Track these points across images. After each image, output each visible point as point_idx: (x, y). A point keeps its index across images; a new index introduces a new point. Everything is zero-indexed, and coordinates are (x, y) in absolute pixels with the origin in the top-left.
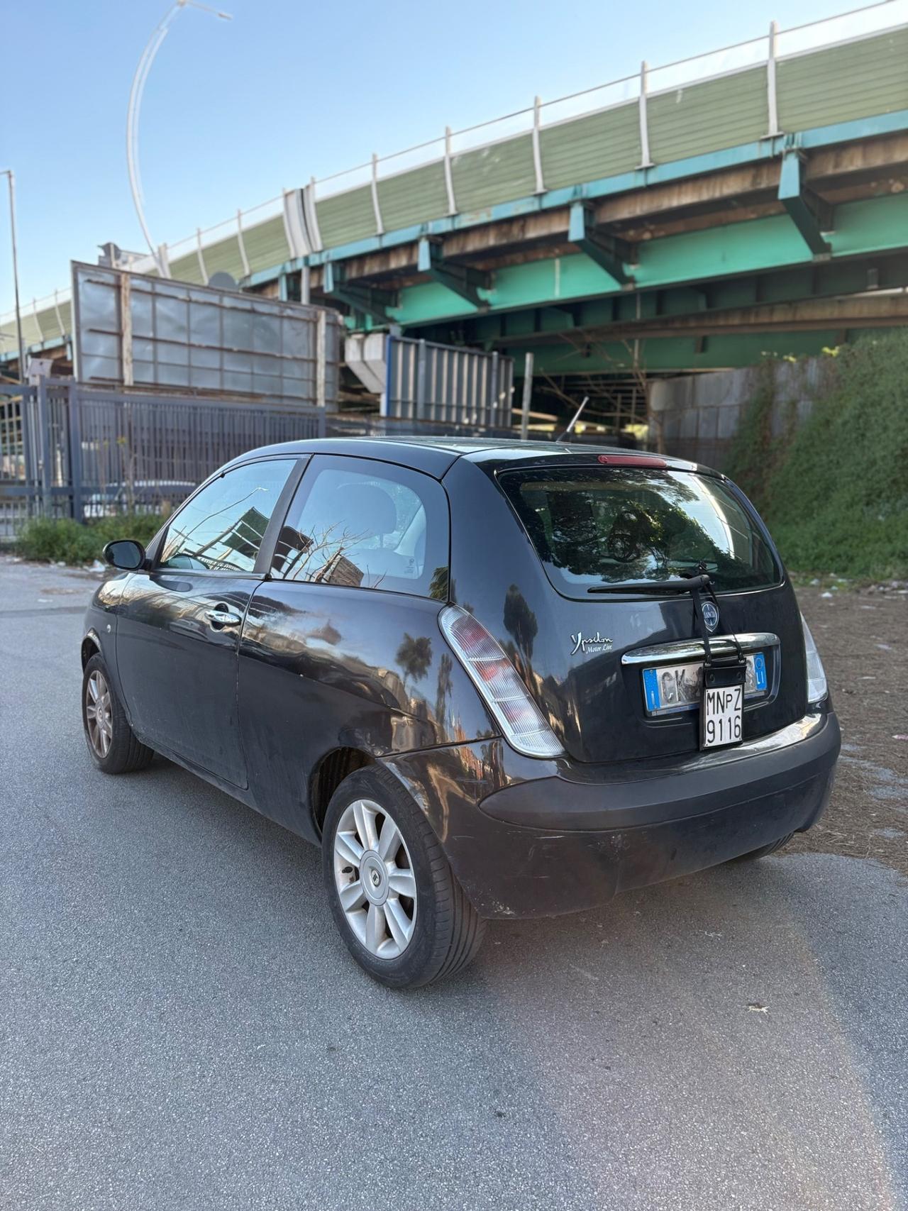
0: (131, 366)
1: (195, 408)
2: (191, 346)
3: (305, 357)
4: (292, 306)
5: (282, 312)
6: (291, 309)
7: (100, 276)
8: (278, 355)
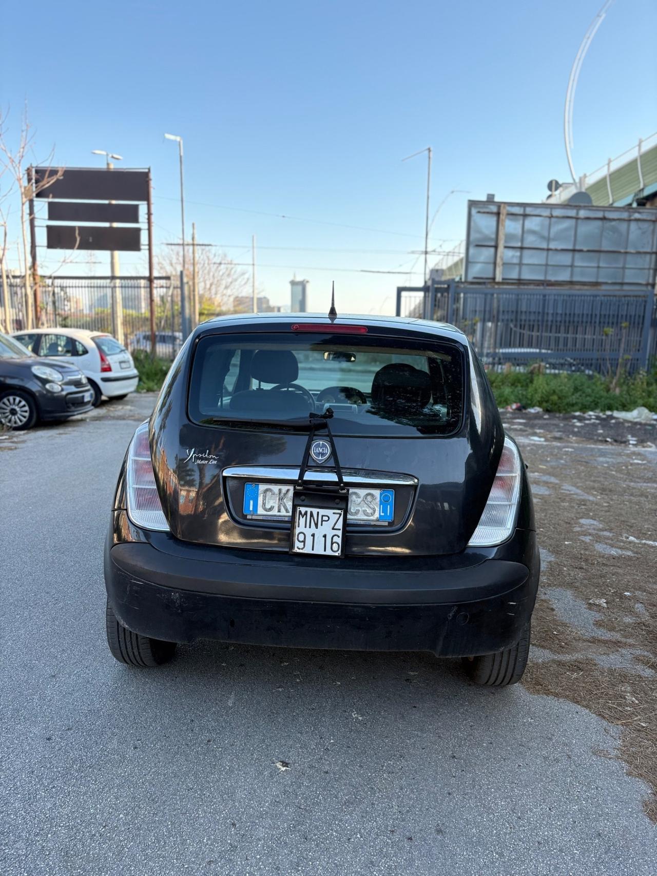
0: (501, 267)
1: (544, 296)
2: (548, 250)
3: (649, 250)
4: (641, 211)
5: (630, 216)
6: (639, 213)
7: (487, 208)
8: (622, 251)
